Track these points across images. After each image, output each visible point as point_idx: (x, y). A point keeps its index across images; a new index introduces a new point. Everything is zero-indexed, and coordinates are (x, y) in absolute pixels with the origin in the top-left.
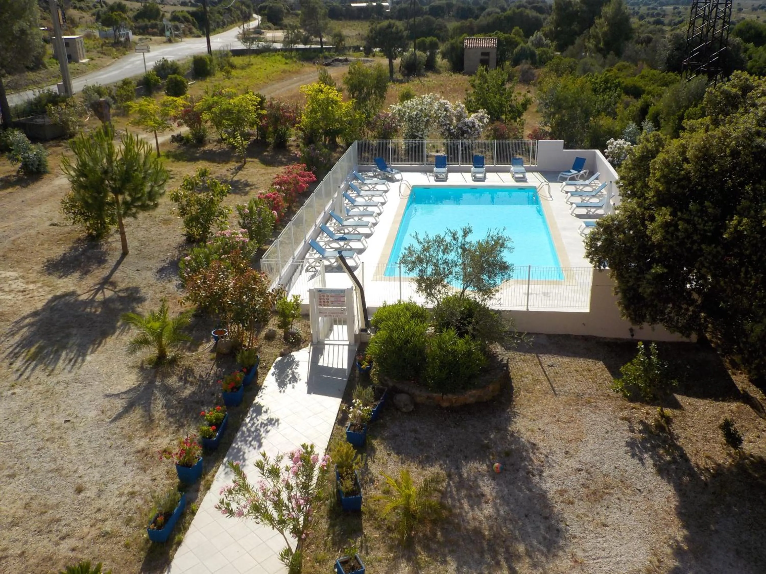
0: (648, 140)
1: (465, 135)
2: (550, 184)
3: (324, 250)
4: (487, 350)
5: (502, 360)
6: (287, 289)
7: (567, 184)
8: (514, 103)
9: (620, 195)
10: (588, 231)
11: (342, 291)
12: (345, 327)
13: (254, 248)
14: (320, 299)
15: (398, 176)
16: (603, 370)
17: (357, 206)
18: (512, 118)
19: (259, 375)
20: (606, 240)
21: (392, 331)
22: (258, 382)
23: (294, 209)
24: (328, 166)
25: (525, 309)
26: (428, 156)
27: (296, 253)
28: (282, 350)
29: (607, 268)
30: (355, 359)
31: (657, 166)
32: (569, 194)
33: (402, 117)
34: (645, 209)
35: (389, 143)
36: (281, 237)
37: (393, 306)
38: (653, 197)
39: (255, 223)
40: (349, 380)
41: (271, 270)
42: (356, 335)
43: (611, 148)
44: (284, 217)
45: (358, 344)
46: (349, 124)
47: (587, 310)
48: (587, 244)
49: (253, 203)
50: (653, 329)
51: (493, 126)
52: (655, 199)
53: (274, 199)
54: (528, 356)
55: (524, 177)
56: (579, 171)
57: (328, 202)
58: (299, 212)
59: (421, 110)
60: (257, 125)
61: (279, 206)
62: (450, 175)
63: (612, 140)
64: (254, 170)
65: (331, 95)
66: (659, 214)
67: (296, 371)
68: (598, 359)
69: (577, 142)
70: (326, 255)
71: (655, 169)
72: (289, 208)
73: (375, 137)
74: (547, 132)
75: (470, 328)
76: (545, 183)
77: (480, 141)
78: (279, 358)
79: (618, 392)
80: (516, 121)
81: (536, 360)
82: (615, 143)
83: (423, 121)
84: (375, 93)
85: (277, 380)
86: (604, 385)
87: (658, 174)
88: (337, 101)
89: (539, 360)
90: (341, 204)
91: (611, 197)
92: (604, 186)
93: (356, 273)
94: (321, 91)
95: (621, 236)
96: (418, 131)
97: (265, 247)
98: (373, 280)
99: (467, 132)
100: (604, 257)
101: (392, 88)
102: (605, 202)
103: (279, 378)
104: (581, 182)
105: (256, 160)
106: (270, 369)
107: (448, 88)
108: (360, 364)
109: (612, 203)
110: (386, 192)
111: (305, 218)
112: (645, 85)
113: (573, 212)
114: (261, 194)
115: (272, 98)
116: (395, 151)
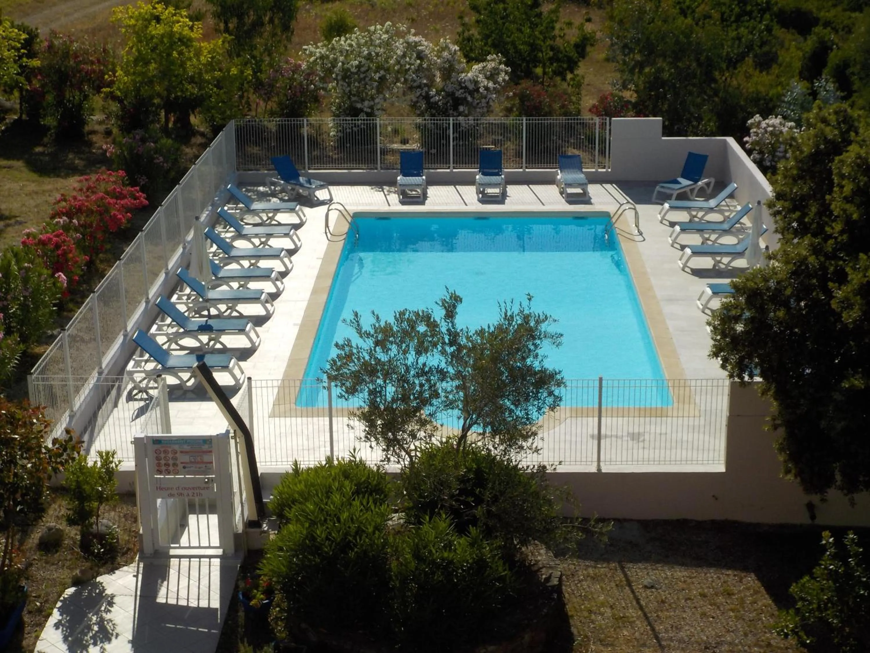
0: (824, 121)
1: (461, 108)
2: (639, 207)
3: (167, 353)
4: (518, 557)
5: (548, 579)
6: (86, 438)
7: (672, 208)
8: (559, 42)
9: (776, 231)
10: (716, 304)
11: (207, 440)
12: (214, 519)
13: (13, 352)
14: (158, 459)
15: (322, 194)
16: (756, 592)
17: (237, 259)
18: (555, 73)
19: (27, 629)
20: (751, 320)
21: (313, 523)
22: (24, 643)
23: (101, 266)
24: (173, 174)
25: (593, 469)
26: (384, 152)
27: (107, 360)
28: (78, 572)
29: (758, 379)
30: (237, 587)
31: (846, 170)
32: (678, 228)
33: (329, 71)
34: (828, 257)
35: (301, 126)
36: (71, 328)
37: (317, 470)
38: (842, 233)
39: (15, 298)
40: (223, 634)
41: (52, 399)
42: (237, 537)
43: (757, 134)
44: (79, 283)
45: (242, 555)
46: (218, 86)
47: (721, 468)
48: (715, 328)
49: (9, 255)
50: (853, 504)
51: (518, 89)
52: (845, 237)
53: (57, 246)
54: (602, 569)
55: (585, 193)
56: (696, 181)
57: (173, 250)
58: (111, 273)
59: (369, 57)
60: (21, 90)
61: (67, 261)
62: (432, 191)
63: (757, 118)
64: (15, 186)
65: (176, 28)
66: (854, 269)
67: (107, 616)
68: (746, 569)
69: (689, 122)
70: (171, 363)
71: (842, 177)
72: (90, 264)
73: (272, 114)
74: (629, 102)
75: (479, 511)
76: (627, 206)
77: (491, 119)
78: (71, 590)
79: (786, 635)
80: (564, 79)
81: (620, 575)
82: (763, 124)
83: (372, 79)
84: (271, 21)
85: (65, 639)
86: (760, 625)
87: (848, 188)
88: (190, 40)
89: (626, 575)
90: (202, 253)
91: (761, 233)
92: (746, 211)
93: (235, 401)
94: (158, 19)
95: (781, 314)
96: (363, 100)
97: (38, 350)
98: (273, 415)
99: (463, 101)
100: (750, 356)
101: (308, 11)
102: (748, 242)
103: (70, 635)
104: (700, 202)
105: (19, 164)
106: (50, 615)
107: (424, 13)
108: (248, 597)
109: (763, 245)
110: (297, 227)
111: (123, 285)
112: (819, 9)
113: (685, 265)
114: (28, 235)
115: (54, 34)
116: (314, 142)
